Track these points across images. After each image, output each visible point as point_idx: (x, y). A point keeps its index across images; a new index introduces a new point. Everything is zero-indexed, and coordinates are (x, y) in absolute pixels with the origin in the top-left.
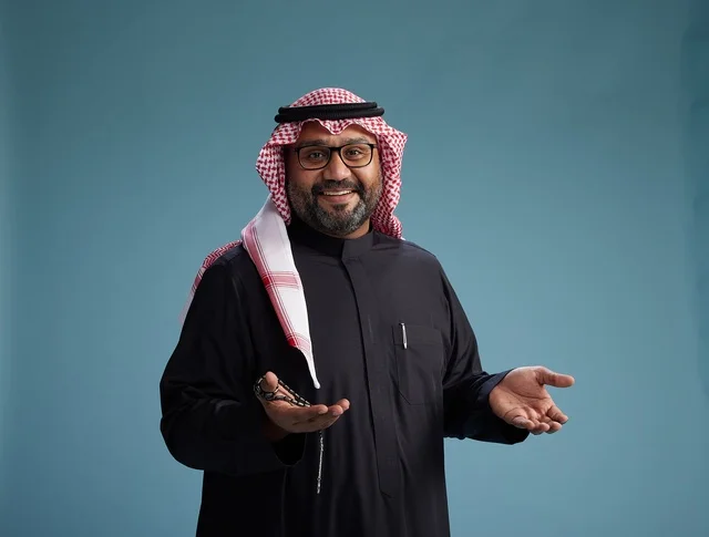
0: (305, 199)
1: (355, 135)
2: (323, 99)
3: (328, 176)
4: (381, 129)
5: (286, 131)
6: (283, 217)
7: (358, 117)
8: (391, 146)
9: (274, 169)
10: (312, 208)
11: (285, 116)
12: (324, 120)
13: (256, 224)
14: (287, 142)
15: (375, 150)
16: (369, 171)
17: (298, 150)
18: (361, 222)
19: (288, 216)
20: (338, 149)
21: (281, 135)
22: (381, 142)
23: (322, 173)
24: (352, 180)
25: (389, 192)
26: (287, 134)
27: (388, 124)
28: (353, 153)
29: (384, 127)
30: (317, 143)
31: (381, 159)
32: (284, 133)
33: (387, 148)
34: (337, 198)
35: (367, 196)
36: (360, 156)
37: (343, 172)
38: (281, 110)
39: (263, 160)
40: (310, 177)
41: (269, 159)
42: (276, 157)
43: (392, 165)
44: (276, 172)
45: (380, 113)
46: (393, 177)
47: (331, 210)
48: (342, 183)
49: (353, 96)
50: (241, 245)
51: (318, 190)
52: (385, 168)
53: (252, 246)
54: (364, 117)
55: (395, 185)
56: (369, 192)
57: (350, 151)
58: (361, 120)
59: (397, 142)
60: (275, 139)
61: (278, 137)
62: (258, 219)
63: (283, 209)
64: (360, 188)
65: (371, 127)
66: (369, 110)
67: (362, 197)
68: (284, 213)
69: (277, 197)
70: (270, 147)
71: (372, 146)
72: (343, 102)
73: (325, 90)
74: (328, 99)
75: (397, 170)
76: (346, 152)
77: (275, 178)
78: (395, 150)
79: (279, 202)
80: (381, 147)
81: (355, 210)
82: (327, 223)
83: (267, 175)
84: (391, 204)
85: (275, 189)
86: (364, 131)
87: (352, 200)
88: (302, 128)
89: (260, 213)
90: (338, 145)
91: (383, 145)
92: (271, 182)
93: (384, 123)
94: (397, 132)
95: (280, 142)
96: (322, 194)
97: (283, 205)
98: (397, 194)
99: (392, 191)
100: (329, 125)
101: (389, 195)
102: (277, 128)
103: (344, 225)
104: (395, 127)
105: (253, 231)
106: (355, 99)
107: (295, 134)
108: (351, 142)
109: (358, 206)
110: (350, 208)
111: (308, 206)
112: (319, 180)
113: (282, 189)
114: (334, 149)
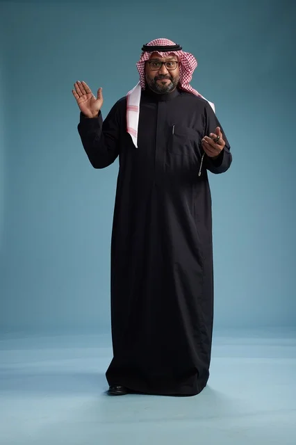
0: (151, 81)
1: (170, 57)
2: (160, 43)
3: (160, 73)
10: (155, 85)
11: (145, 49)
12: (160, 51)
14: (146, 60)
16: (175, 71)
17: (150, 63)
21: (144, 57)
23: (158, 72)
24: (168, 75)
26: (147, 56)
28: (170, 64)
35: (174, 81)
36: (172, 66)
37: (165, 71)
38: (144, 46)
40: (154, 73)
47: (161, 84)
48: (164, 76)
51: (156, 79)
56: (175, 79)
57: (168, 63)
60: (142, 59)
64: (171, 78)
66: (177, 48)
67: (172, 81)
70: (140, 62)
71: (177, 62)
73: (161, 39)
81: (169, 85)
82: (159, 89)
87: (169, 81)
88: (152, 54)
93: (182, 52)
95: (144, 60)
100: (161, 54)
102: (143, 54)
103: (165, 89)
106: (171, 43)
107: (149, 57)
108: (169, 60)
109: (171, 84)
110: (167, 84)
112: (157, 74)
114: (163, 63)
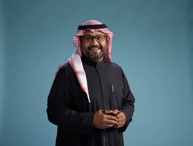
0: (86, 51)
1: (100, 33)
2: (91, 23)
3: (92, 44)
4: (106, 32)
5: (81, 32)
6: (80, 55)
7: (100, 28)
8: (109, 36)
9: (78, 42)
10: (88, 53)
11: (80, 28)
12: (91, 29)
13: (73, 57)
14: (81, 35)
15: (105, 37)
16: (103, 43)
17: (84, 37)
18: (101, 57)
19: (81, 55)
20: (95, 37)
21: (79, 33)
22: (106, 35)
23: (91, 44)
24: (99, 45)
25: (108, 48)
26: (81, 33)
27: (108, 30)
28: (99, 38)
29: (107, 31)
30: (89, 35)
31: (106, 40)
32: (80, 32)
33: (108, 36)
34: (95, 51)
35: (103, 50)
36: (101, 39)
37: (96, 43)
38: (79, 26)
39: (75, 40)
40: (87, 45)
41: (76, 39)
42: (78, 39)
43: (109, 41)
44: (78, 43)
45: (106, 27)
46: (110, 44)
47: (93, 54)
48: (96, 46)
49: (99, 22)
50: (69, 63)
52: (107, 42)
53: (72, 63)
54: (102, 28)
55: (110, 47)
56: (103, 49)
57: (98, 37)
58: (101, 29)
59: (111, 35)
60: (78, 34)
61: (79, 34)
62: (73, 56)
63: (80, 53)
64: (101, 47)
65: (104, 31)
66: (103, 26)
67: (101, 50)
68: (80, 54)
69: (78, 50)
70: (77, 36)
71: (104, 36)
72: (96, 24)
73: (91, 21)
74: (92, 23)
75: (111, 42)
76: (97, 38)
77: (78, 45)
78: (110, 37)
79: (79, 51)
80: (106, 36)
81: (100, 54)
82: (92, 57)
83: (76, 44)
84: (109, 52)
85: (78, 48)
86: (102, 32)
87: (99, 51)
88: (86, 31)
89: (73, 54)
90: (95, 36)
91: (107, 36)
92: (77, 46)
93: (107, 30)
94: (111, 32)
95: (79, 35)
96: (90, 49)
97: (80, 52)
98: (110, 49)
99: (109, 48)
100: (93, 30)
101: (108, 49)
102: (78, 31)
103: (97, 58)
104: (110, 31)
105: (72, 59)
107: (83, 33)
108: (98, 35)
109: (100, 52)
110: (98, 53)
111: (87, 52)
112: (90, 45)
113: (80, 48)
114: (94, 37)
